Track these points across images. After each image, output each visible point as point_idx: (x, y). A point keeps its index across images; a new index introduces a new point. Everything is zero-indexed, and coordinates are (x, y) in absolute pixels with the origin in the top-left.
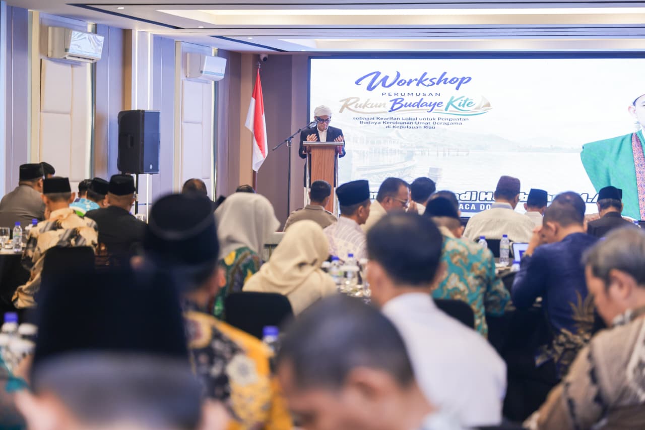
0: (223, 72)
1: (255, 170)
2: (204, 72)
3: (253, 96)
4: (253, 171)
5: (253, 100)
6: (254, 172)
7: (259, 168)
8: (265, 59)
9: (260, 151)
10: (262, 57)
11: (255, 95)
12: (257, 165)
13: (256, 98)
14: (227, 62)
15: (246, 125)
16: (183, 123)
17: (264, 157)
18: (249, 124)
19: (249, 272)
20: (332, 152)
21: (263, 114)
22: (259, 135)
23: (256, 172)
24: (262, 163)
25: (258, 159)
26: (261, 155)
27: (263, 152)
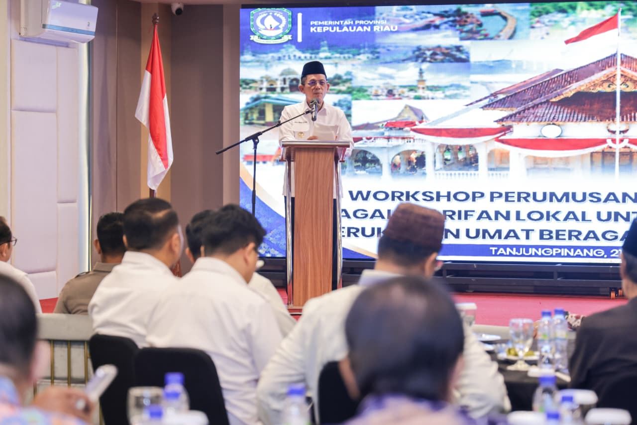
0: (93, 28)
1: (153, 188)
2: (47, 27)
3: (147, 69)
4: (150, 189)
5: (147, 76)
6: (152, 192)
7: (158, 184)
8: (179, 11)
9: (159, 157)
10: (174, 8)
11: (151, 68)
12: (156, 178)
13: (152, 72)
14: (99, 11)
15: (136, 116)
16: (12, 111)
17: (166, 166)
18: (142, 114)
21: (163, 97)
22: (157, 131)
23: (154, 191)
24: (163, 177)
25: (155, 169)
26: (161, 164)
27: (164, 159)
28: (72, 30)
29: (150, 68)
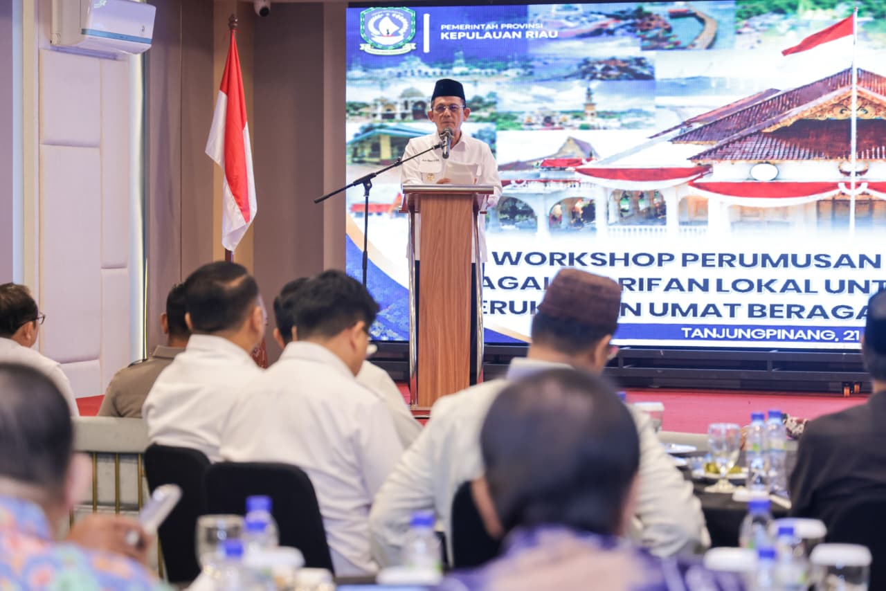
0: (149, 34)
1: (230, 249)
2: (88, 32)
3: (221, 89)
4: (226, 250)
5: (222, 98)
6: (227, 252)
7: (237, 243)
8: (264, 11)
9: (237, 207)
10: (259, 7)
11: (227, 87)
12: (233, 234)
13: (227, 93)
14: (157, 11)
15: (207, 152)
16: (41, 145)
17: (247, 219)
18: (215, 150)
20: (468, 206)
21: (243, 126)
22: (235, 173)
23: (230, 252)
24: (243, 234)
25: (232, 224)
26: (241, 217)
27: (245, 209)
28: (122, 37)
29: (225, 86)
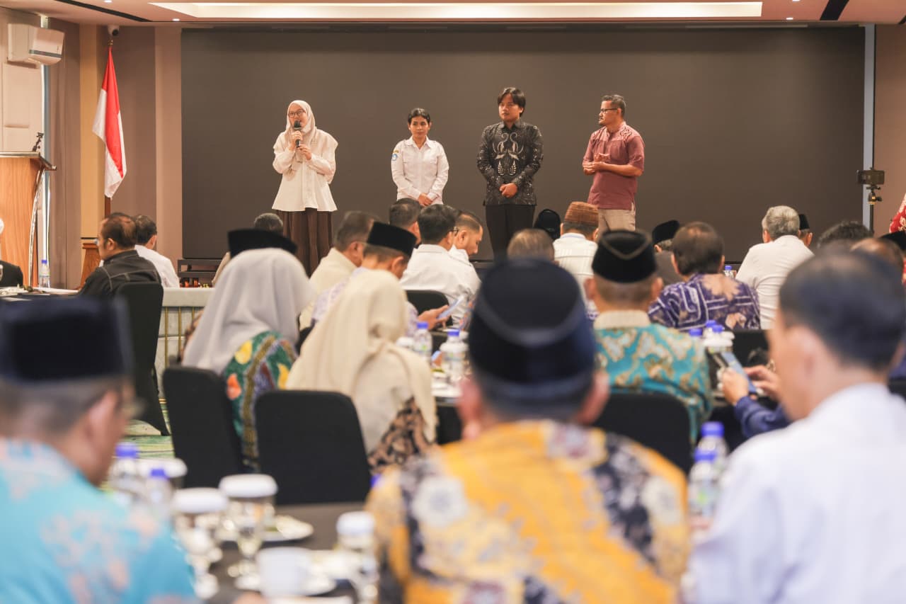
0: (60, 51)
1: (109, 196)
2: (33, 52)
3: (102, 88)
4: (106, 197)
5: (104, 93)
6: (107, 199)
7: (113, 193)
8: (115, 33)
9: (116, 167)
10: (112, 29)
12: (112, 187)
13: (107, 90)
14: (64, 35)
15: (93, 131)
16: (3, 127)
17: (122, 176)
18: (100, 130)
19: (282, 368)
21: (118, 113)
22: (114, 145)
23: (109, 198)
24: (117, 187)
25: (112, 179)
26: (118, 174)
27: (120, 170)
28: (45, 54)
29: (105, 85)
